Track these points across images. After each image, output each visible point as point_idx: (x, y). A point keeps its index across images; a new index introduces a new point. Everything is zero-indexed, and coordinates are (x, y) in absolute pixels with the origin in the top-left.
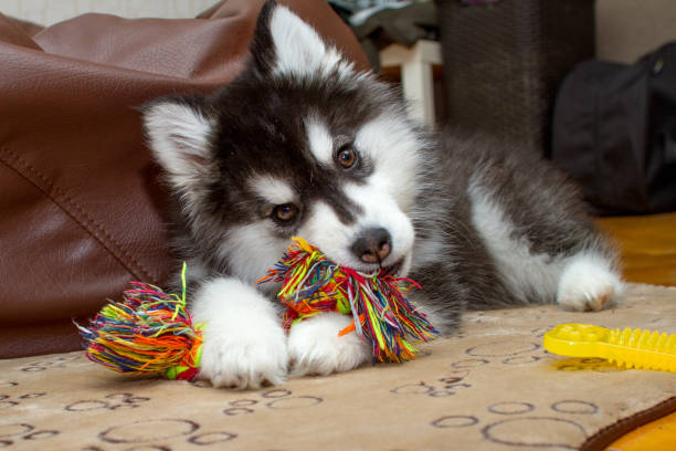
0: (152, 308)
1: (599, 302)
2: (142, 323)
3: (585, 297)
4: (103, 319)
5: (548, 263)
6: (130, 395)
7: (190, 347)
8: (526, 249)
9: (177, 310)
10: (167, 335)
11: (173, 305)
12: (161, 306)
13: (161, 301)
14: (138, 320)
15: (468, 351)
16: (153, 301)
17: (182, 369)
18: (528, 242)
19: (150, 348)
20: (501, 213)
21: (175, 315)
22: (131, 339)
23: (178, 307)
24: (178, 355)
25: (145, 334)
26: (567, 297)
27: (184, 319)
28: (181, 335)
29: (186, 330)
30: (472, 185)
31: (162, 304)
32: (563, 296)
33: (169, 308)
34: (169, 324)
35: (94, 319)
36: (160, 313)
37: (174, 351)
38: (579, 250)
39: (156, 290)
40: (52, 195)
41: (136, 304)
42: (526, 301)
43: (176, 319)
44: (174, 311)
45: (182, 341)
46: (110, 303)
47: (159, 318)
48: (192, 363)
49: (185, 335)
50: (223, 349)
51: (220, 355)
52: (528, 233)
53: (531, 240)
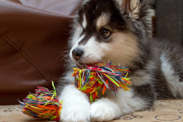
0: (44, 96)
2: (40, 100)
4: (27, 99)
7: (58, 109)
8: (178, 80)
10: (49, 105)
11: (52, 95)
12: (48, 95)
13: (48, 93)
14: (39, 100)
15: (156, 117)
16: (45, 93)
17: (55, 117)
19: (43, 109)
20: (171, 67)
22: (36, 106)
23: (53, 95)
24: (54, 112)
25: (41, 105)
27: (56, 99)
28: (54, 105)
29: (56, 103)
30: (162, 57)
33: (50, 96)
34: (50, 101)
35: (25, 99)
36: (47, 97)
37: (52, 111)
39: (46, 89)
41: (39, 94)
42: (182, 97)
43: (52, 99)
44: (52, 97)
45: (55, 107)
46: (30, 94)
47: (46, 99)
48: (59, 115)
49: (56, 105)
50: (67, 113)
51: (66, 116)
52: (179, 74)
53: (180, 77)
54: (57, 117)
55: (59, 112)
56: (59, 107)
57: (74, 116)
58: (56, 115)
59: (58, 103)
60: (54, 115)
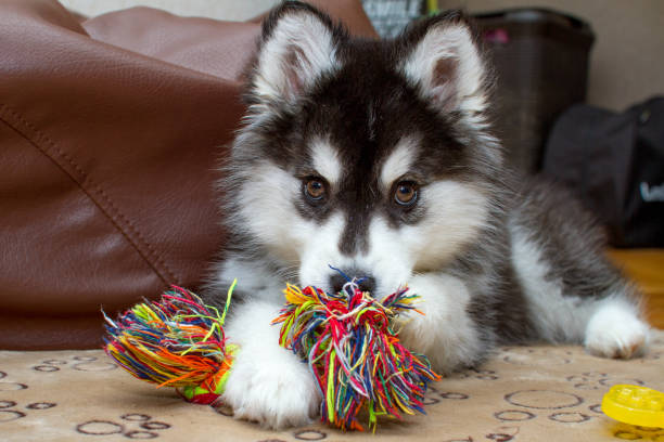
0: (186, 321)
1: (630, 350)
2: (171, 335)
3: (616, 343)
5: (578, 305)
6: (149, 418)
7: (215, 371)
8: (559, 291)
9: (213, 328)
10: (194, 356)
11: (210, 322)
12: (197, 321)
13: (198, 315)
14: (168, 331)
15: (507, 397)
16: (190, 313)
17: (201, 391)
18: (561, 283)
19: (179, 364)
20: (539, 254)
21: (209, 334)
23: (214, 324)
24: (202, 377)
25: (170, 348)
26: (597, 341)
27: (218, 340)
28: (209, 357)
29: (217, 353)
31: (199, 318)
32: (591, 340)
33: (204, 325)
36: (192, 329)
37: (198, 373)
39: (196, 300)
40: (85, 185)
41: (171, 311)
42: (554, 342)
43: (209, 339)
44: (209, 329)
45: (208, 362)
47: (189, 334)
48: (214, 388)
49: (213, 358)
50: (254, 380)
51: (250, 387)
52: (563, 275)
53: (566, 282)
54: (206, 392)
55: (218, 379)
56: (221, 364)
57: (278, 394)
58: (205, 387)
59: (220, 353)
60: (201, 383)
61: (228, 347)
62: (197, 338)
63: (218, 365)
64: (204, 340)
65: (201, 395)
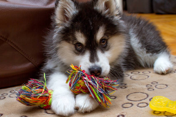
0: (37, 88)
1: (166, 72)
2: (34, 93)
3: (162, 70)
5: (151, 56)
9: (44, 88)
10: (41, 97)
12: (40, 88)
13: (40, 85)
14: (32, 92)
16: (37, 85)
17: (45, 105)
18: (145, 49)
20: (138, 41)
21: (44, 90)
22: (30, 98)
23: (44, 87)
25: (34, 97)
26: (157, 70)
27: (46, 91)
28: (45, 96)
31: (40, 86)
32: (155, 69)
33: (42, 88)
36: (39, 90)
37: (43, 101)
38: (161, 52)
41: (32, 86)
42: (149, 66)
43: (44, 92)
44: (43, 89)
45: (45, 98)
46: (24, 85)
47: (38, 92)
48: (48, 104)
49: (46, 96)
52: (146, 47)
53: (147, 49)
54: (46, 105)
55: (49, 101)
56: (48, 97)
59: (48, 94)
60: (44, 104)
61: (49, 91)
62: (41, 92)
63: (48, 98)
64: (43, 92)
65: (45, 107)
